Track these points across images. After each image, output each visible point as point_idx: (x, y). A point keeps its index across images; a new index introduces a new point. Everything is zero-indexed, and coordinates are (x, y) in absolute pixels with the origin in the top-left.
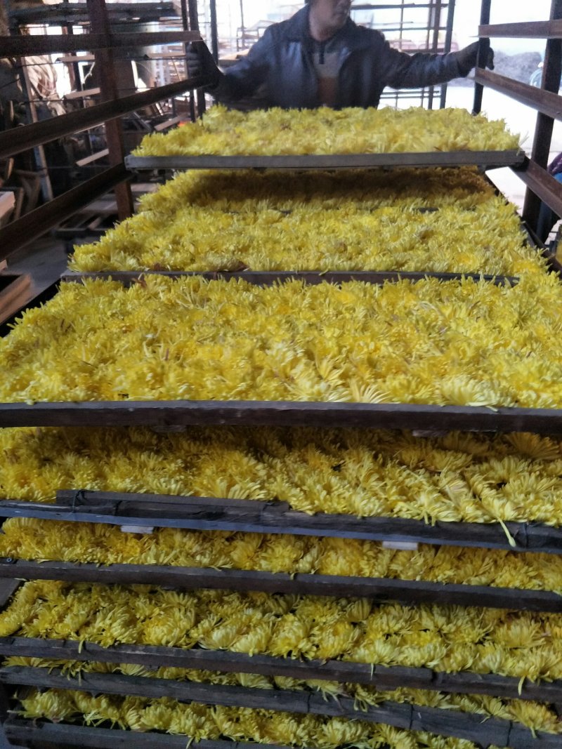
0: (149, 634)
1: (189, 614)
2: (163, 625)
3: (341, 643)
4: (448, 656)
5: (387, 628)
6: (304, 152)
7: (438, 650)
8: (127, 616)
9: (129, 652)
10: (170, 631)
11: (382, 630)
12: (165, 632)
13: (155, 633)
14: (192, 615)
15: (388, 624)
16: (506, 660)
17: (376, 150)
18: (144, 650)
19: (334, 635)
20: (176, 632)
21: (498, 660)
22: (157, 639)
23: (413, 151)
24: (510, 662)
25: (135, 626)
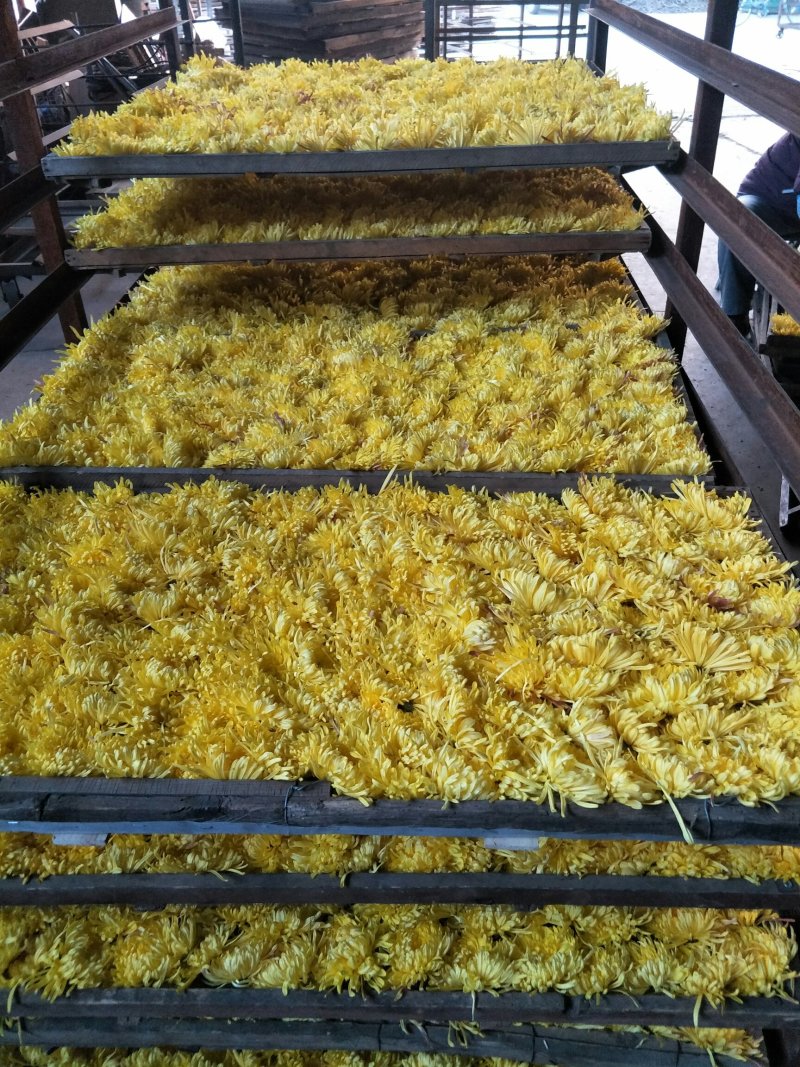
0: (124, 966)
1: (184, 930)
2: (144, 952)
3: (425, 960)
4: (587, 969)
5: (493, 928)
6: (337, 146)
7: (572, 962)
8: (84, 940)
9: (90, 1002)
10: (156, 962)
11: (487, 931)
12: (148, 963)
13: (132, 968)
14: (188, 931)
15: (494, 922)
16: (673, 968)
17: (451, 143)
18: (115, 997)
19: (414, 948)
20: (166, 962)
21: (662, 970)
22: (135, 975)
23: (508, 143)
24: (679, 974)
25: (100, 956)
